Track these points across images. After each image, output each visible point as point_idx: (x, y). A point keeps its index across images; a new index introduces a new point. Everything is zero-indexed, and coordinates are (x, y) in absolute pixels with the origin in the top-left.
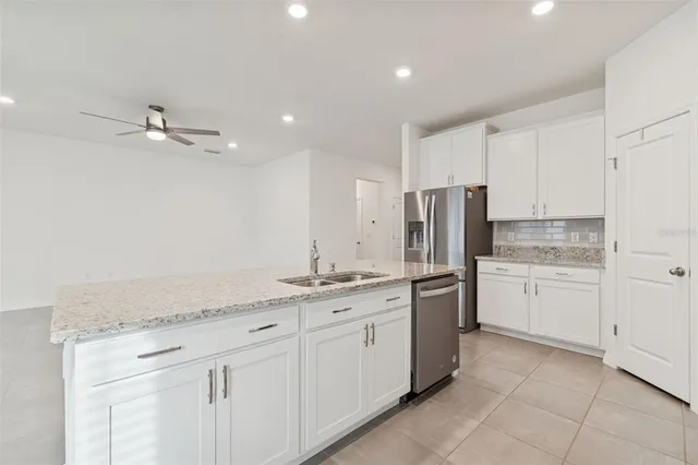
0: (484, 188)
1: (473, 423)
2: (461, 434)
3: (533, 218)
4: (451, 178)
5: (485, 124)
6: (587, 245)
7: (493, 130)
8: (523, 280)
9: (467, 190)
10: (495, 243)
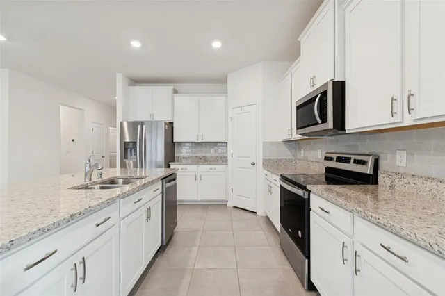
0: (171, 123)
1: (196, 249)
2: (193, 255)
3: (196, 141)
4: (152, 115)
5: (172, 87)
6: (217, 155)
7: (175, 92)
8: (194, 173)
9: (165, 124)
10: (176, 155)
